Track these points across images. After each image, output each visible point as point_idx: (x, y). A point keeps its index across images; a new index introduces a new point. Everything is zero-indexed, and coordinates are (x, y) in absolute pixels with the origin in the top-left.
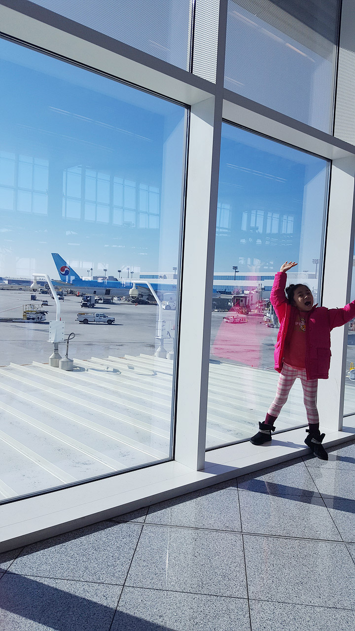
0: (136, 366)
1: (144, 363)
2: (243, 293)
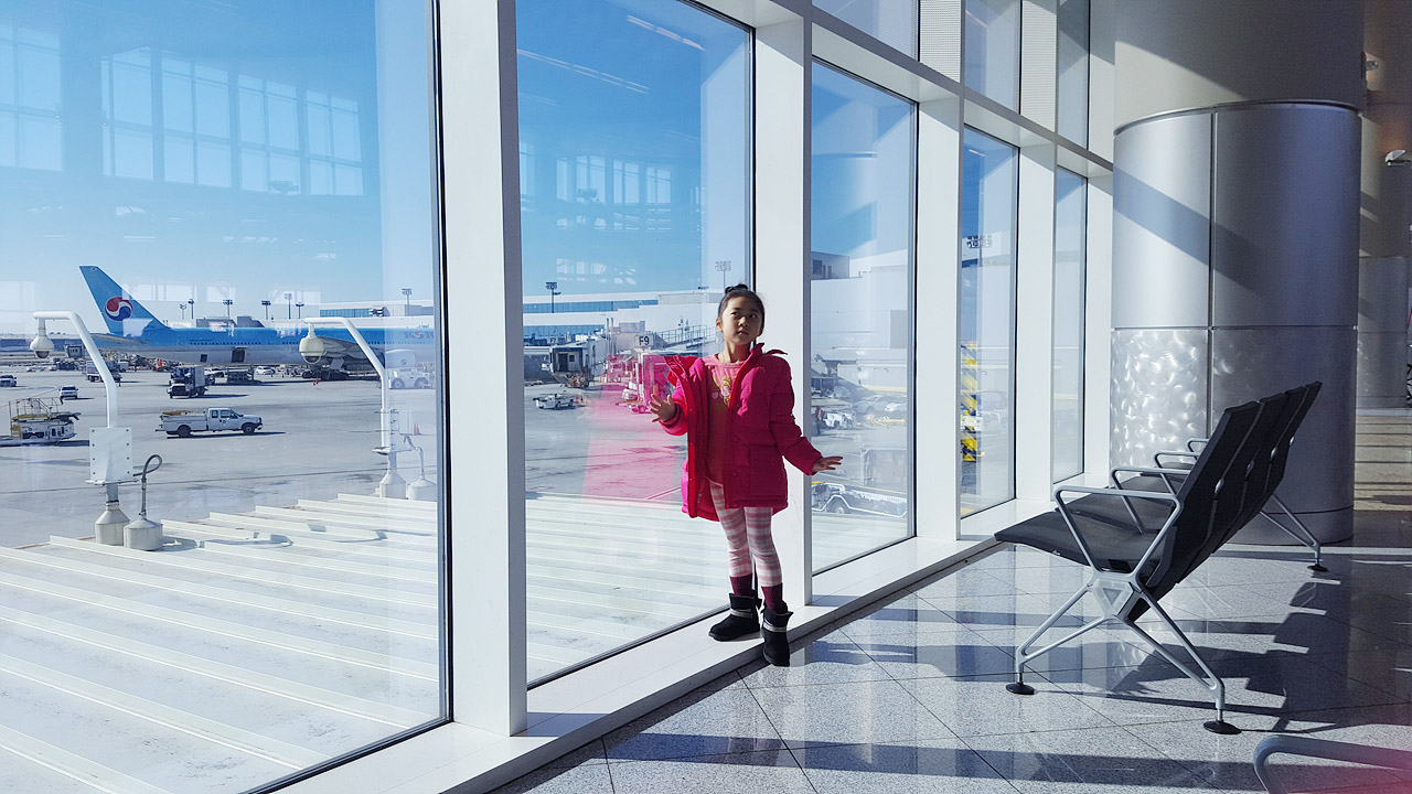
0: (332, 524)
1: (352, 514)
2: (573, 340)
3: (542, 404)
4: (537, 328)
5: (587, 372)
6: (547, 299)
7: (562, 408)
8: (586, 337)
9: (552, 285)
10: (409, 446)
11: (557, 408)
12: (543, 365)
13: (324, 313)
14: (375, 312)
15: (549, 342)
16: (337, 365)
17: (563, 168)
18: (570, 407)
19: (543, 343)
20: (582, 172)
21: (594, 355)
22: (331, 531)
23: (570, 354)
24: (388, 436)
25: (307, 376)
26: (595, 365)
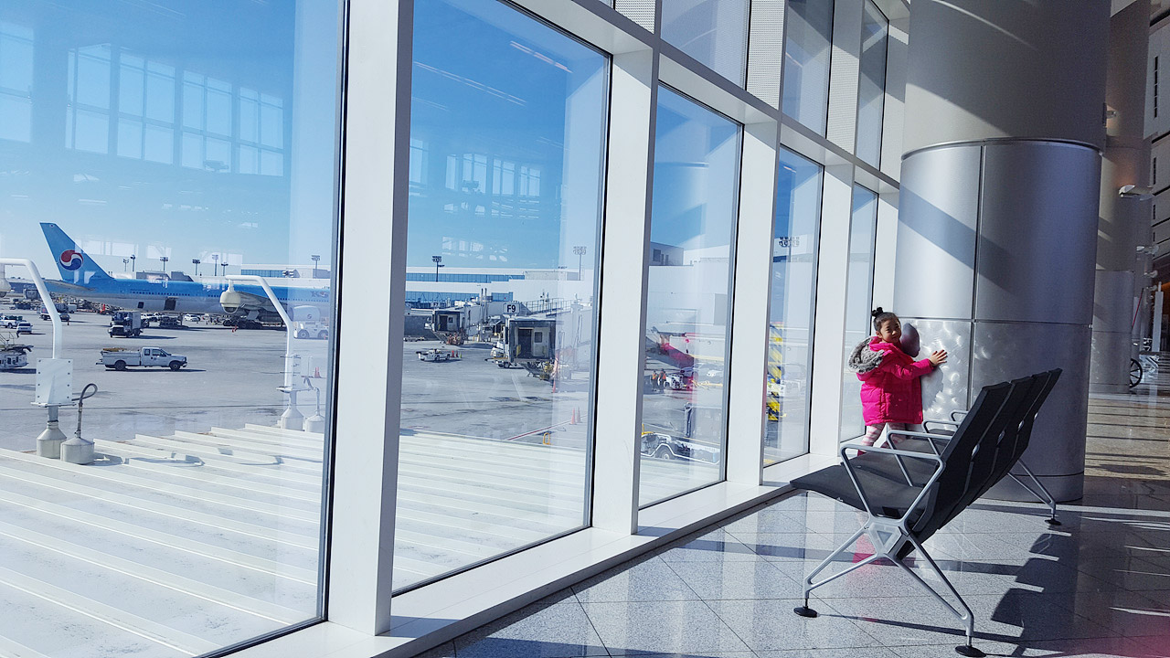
0: (238, 449)
1: (255, 441)
2: (453, 305)
3: (424, 357)
4: (423, 293)
5: (462, 332)
6: (433, 270)
7: (439, 361)
8: (464, 303)
9: (437, 259)
10: (308, 387)
11: (437, 360)
12: (427, 325)
13: (244, 272)
14: (287, 273)
15: (432, 306)
16: (252, 317)
17: (452, 163)
18: (447, 360)
19: (427, 306)
20: (467, 166)
21: (469, 318)
22: (236, 455)
23: (449, 316)
24: (291, 377)
25: (227, 323)
26: (470, 326)
